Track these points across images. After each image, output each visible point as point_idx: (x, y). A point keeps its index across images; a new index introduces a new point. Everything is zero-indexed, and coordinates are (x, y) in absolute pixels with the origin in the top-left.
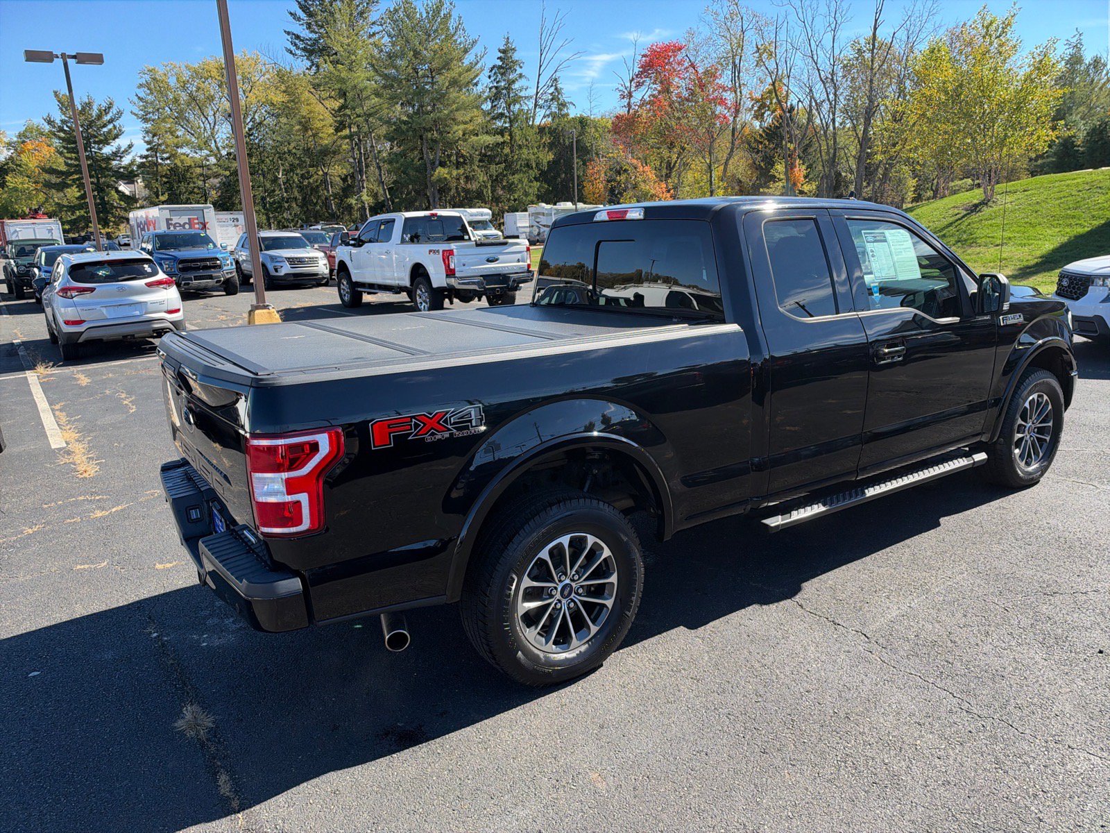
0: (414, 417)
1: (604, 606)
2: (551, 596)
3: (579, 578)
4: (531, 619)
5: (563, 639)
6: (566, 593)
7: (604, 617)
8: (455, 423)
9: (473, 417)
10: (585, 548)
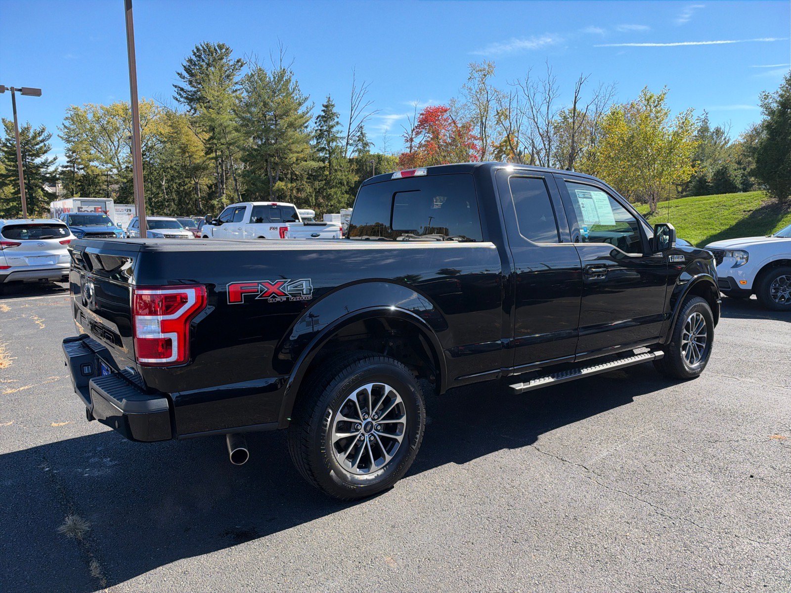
0: (260, 283)
1: (396, 440)
2: (357, 430)
3: (378, 418)
4: (341, 446)
5: (365, 465)
6: (368, 428)
7: (396, 448)
8: (290, 291)
9: (304, 287)
10: (384, 394)
